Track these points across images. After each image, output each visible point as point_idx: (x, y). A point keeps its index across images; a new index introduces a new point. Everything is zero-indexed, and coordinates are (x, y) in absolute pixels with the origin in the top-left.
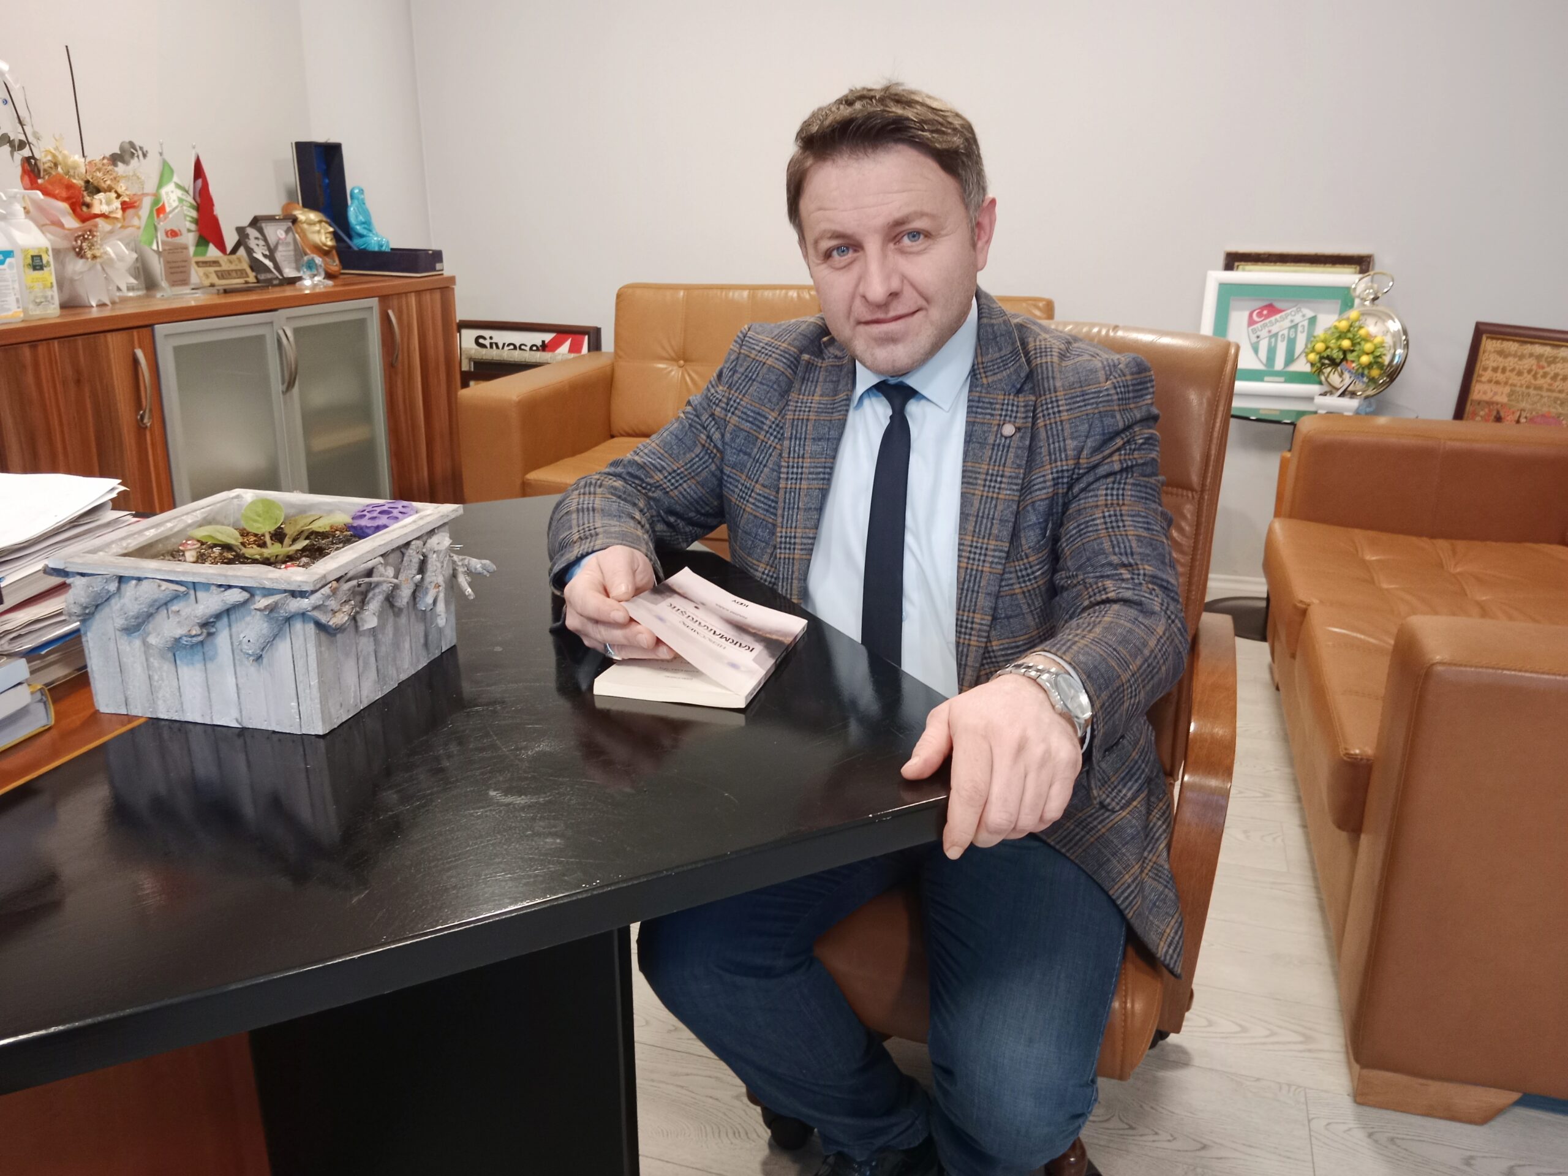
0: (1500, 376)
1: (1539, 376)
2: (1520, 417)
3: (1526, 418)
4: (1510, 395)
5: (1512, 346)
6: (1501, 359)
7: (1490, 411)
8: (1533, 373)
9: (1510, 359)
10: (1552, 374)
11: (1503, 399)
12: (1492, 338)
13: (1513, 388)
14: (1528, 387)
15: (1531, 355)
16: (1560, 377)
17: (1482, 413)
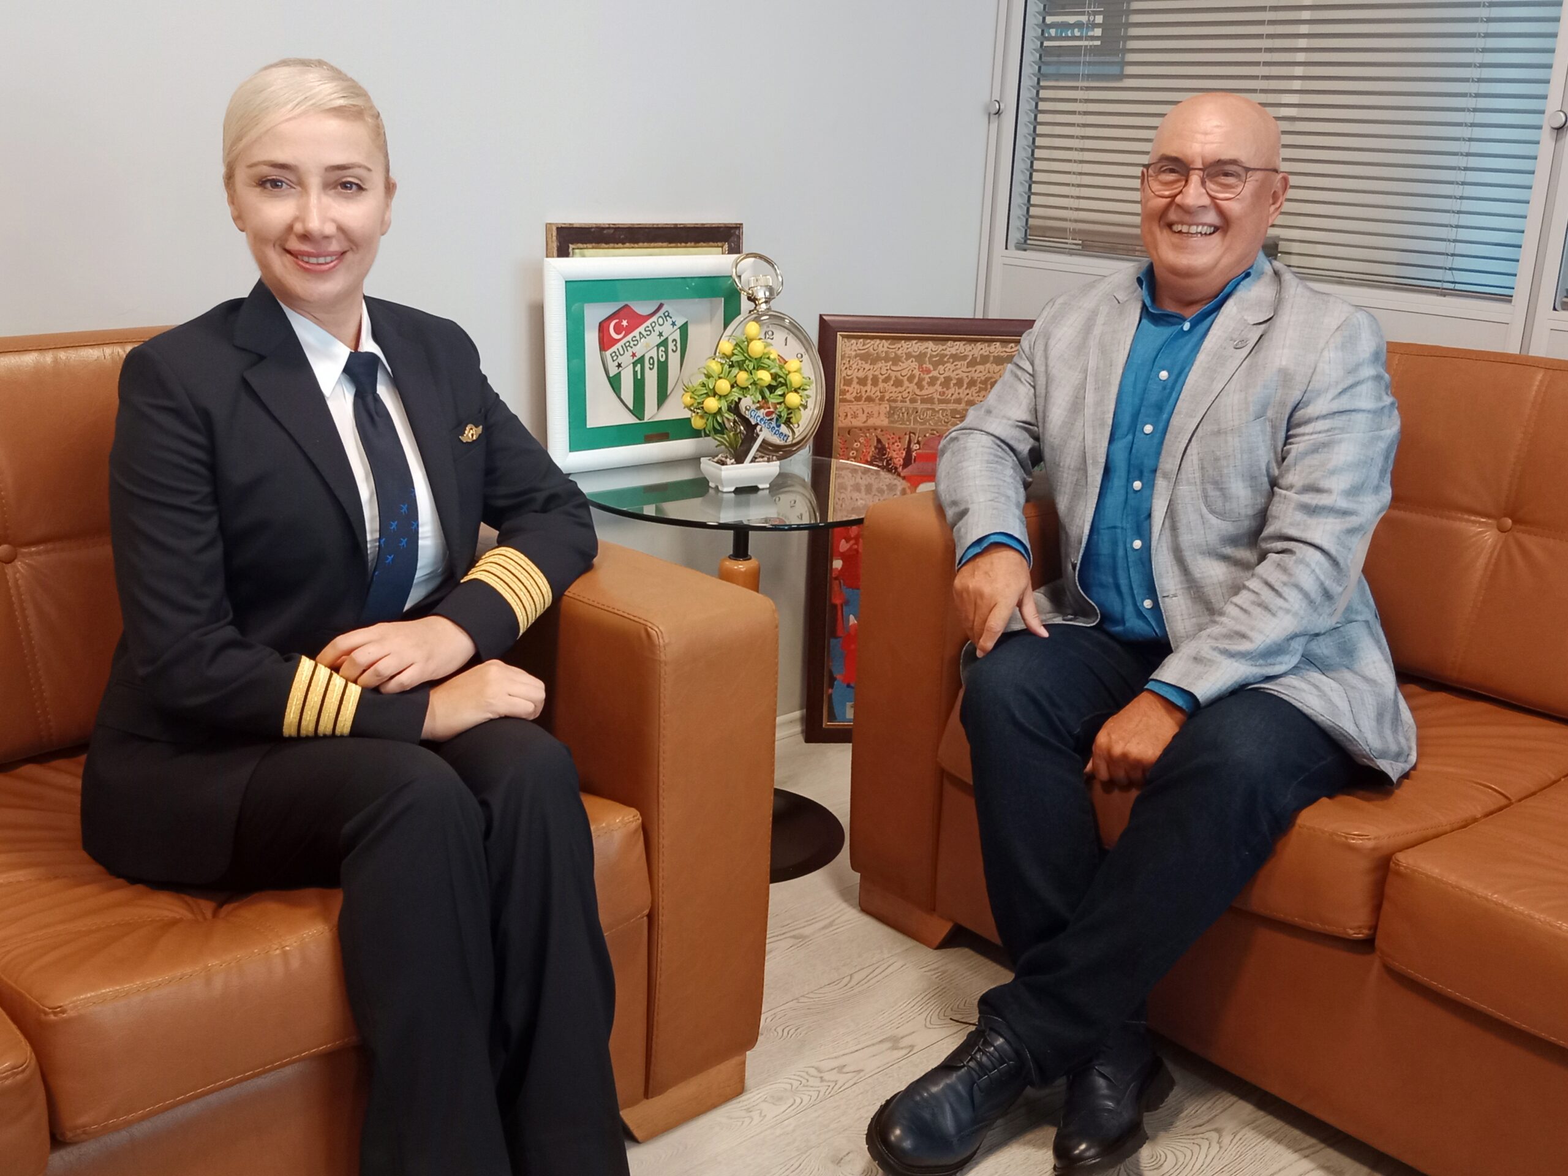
0: (869, 390)
1: (925, 383)
2: (910, 442)
3: (918, 443)
4: (890, 415)
5: (882, 346)
6: (867, 366)
7: (868, 440)
8: (916, 380)
9: (879, 365)
10: (943, 380)
11: (883, 421)
12: (848, 337)
13: (893, 405)
14: (913, 401)
15: (909, 356)
16: (954, 381)
17: (856, 445)
